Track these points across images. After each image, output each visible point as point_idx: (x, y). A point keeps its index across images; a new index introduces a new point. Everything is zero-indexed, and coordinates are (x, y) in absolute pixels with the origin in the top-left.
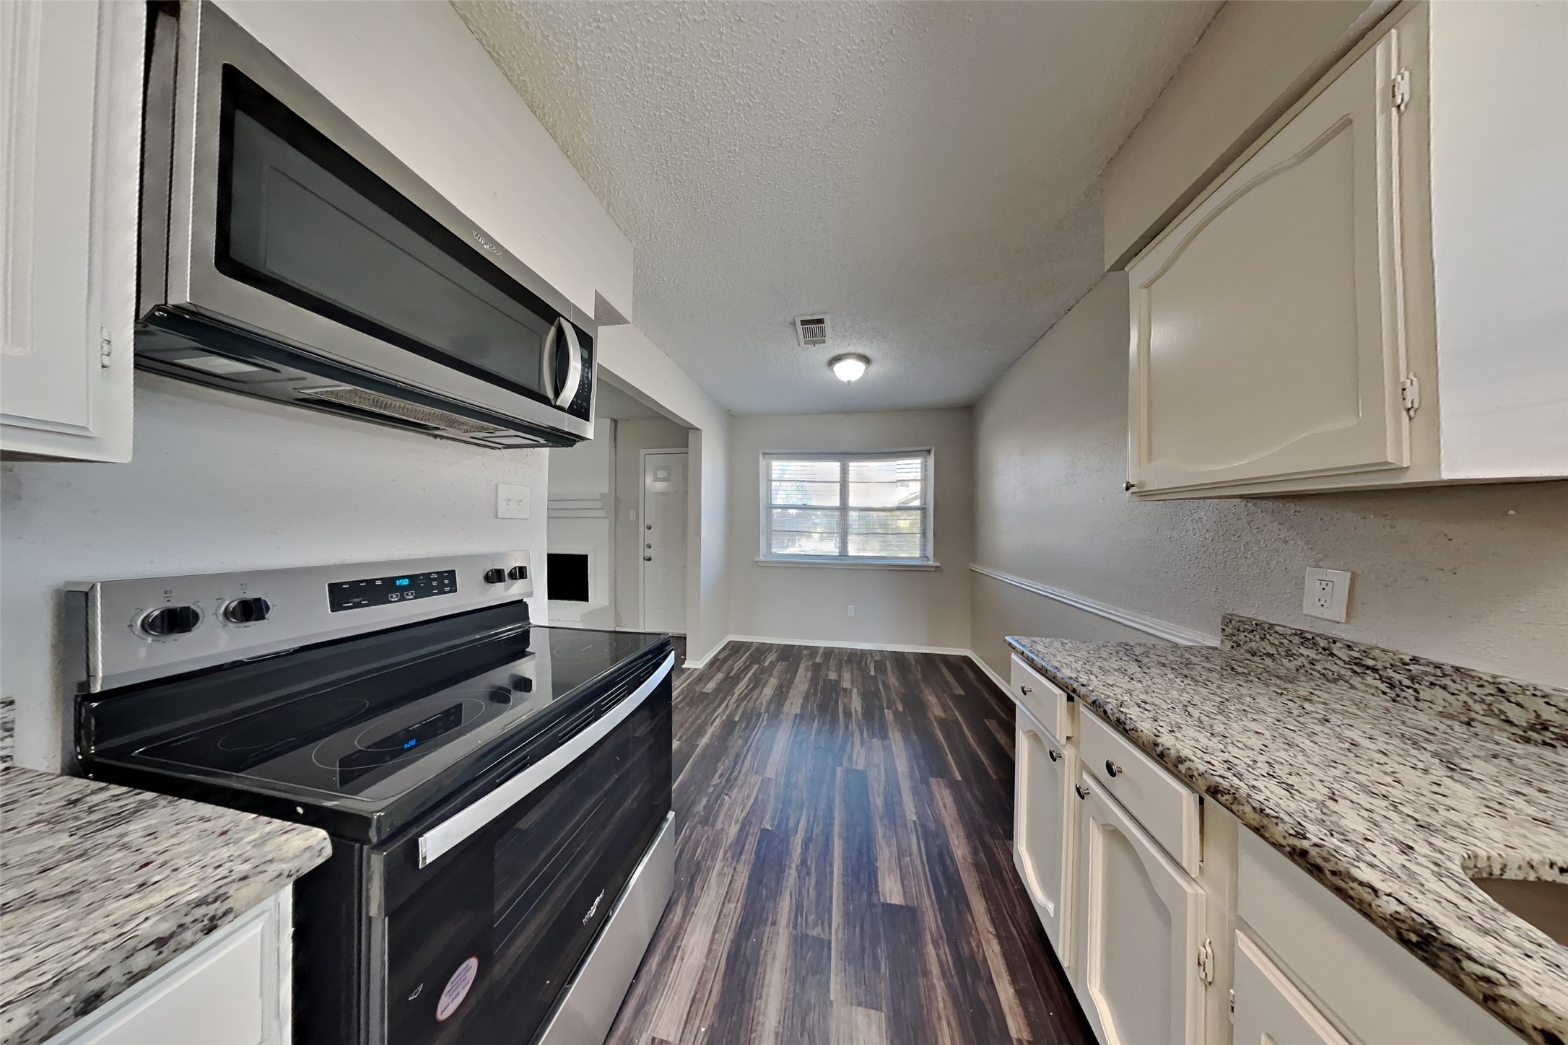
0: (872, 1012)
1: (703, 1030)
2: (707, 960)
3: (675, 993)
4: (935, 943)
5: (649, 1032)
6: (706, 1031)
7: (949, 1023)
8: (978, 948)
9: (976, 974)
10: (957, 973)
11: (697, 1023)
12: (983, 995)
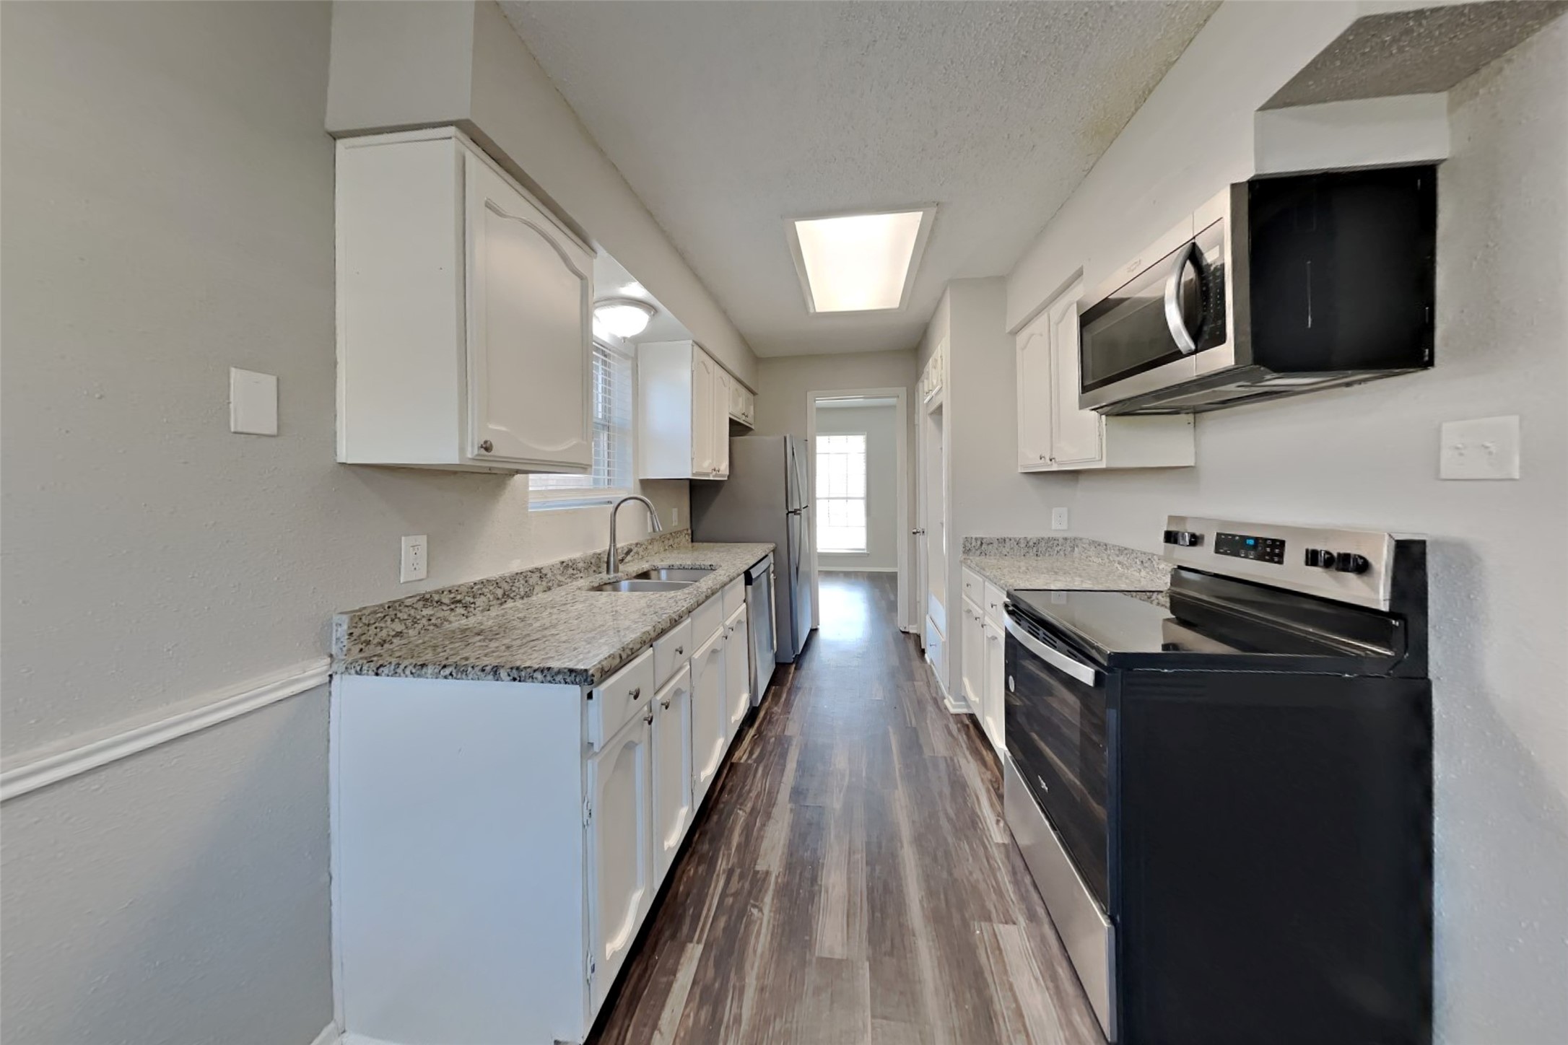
0: (826, 955)
1: (978, 932)
2: (1008, 981)
3: (1021, 953)
4: (738, 1020)
5: (1022, 928)
6: (975, 931)
7: (755, 951)
8: (688, 1016)
9: (706, 990)
10: (727, 991)
11: (985, 935)
12: (711, 973)
